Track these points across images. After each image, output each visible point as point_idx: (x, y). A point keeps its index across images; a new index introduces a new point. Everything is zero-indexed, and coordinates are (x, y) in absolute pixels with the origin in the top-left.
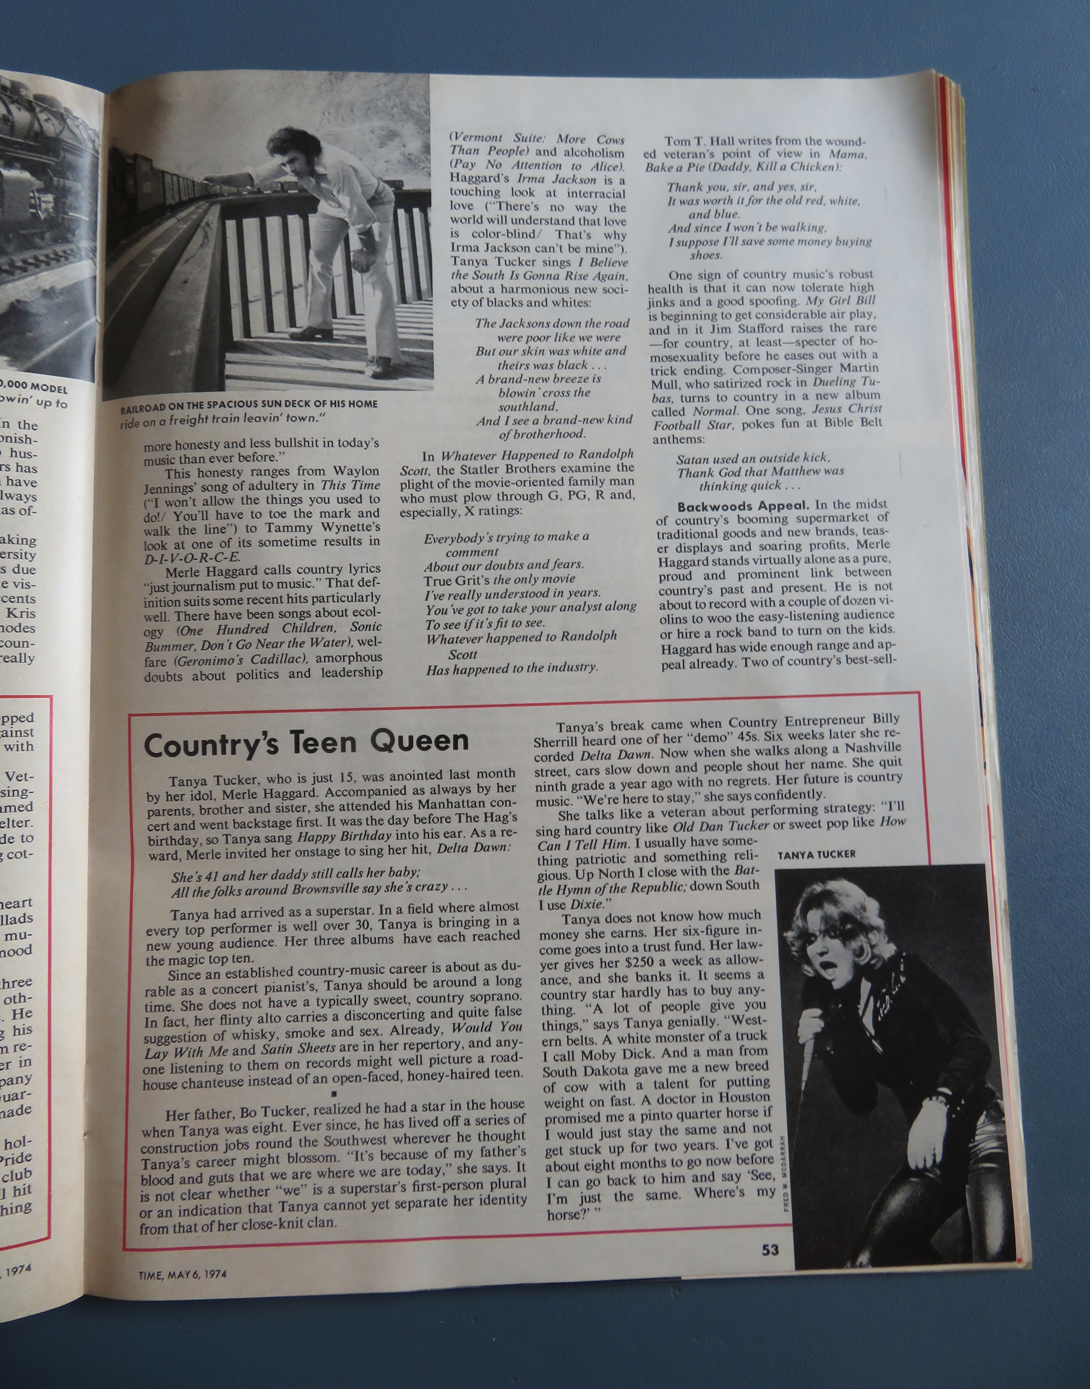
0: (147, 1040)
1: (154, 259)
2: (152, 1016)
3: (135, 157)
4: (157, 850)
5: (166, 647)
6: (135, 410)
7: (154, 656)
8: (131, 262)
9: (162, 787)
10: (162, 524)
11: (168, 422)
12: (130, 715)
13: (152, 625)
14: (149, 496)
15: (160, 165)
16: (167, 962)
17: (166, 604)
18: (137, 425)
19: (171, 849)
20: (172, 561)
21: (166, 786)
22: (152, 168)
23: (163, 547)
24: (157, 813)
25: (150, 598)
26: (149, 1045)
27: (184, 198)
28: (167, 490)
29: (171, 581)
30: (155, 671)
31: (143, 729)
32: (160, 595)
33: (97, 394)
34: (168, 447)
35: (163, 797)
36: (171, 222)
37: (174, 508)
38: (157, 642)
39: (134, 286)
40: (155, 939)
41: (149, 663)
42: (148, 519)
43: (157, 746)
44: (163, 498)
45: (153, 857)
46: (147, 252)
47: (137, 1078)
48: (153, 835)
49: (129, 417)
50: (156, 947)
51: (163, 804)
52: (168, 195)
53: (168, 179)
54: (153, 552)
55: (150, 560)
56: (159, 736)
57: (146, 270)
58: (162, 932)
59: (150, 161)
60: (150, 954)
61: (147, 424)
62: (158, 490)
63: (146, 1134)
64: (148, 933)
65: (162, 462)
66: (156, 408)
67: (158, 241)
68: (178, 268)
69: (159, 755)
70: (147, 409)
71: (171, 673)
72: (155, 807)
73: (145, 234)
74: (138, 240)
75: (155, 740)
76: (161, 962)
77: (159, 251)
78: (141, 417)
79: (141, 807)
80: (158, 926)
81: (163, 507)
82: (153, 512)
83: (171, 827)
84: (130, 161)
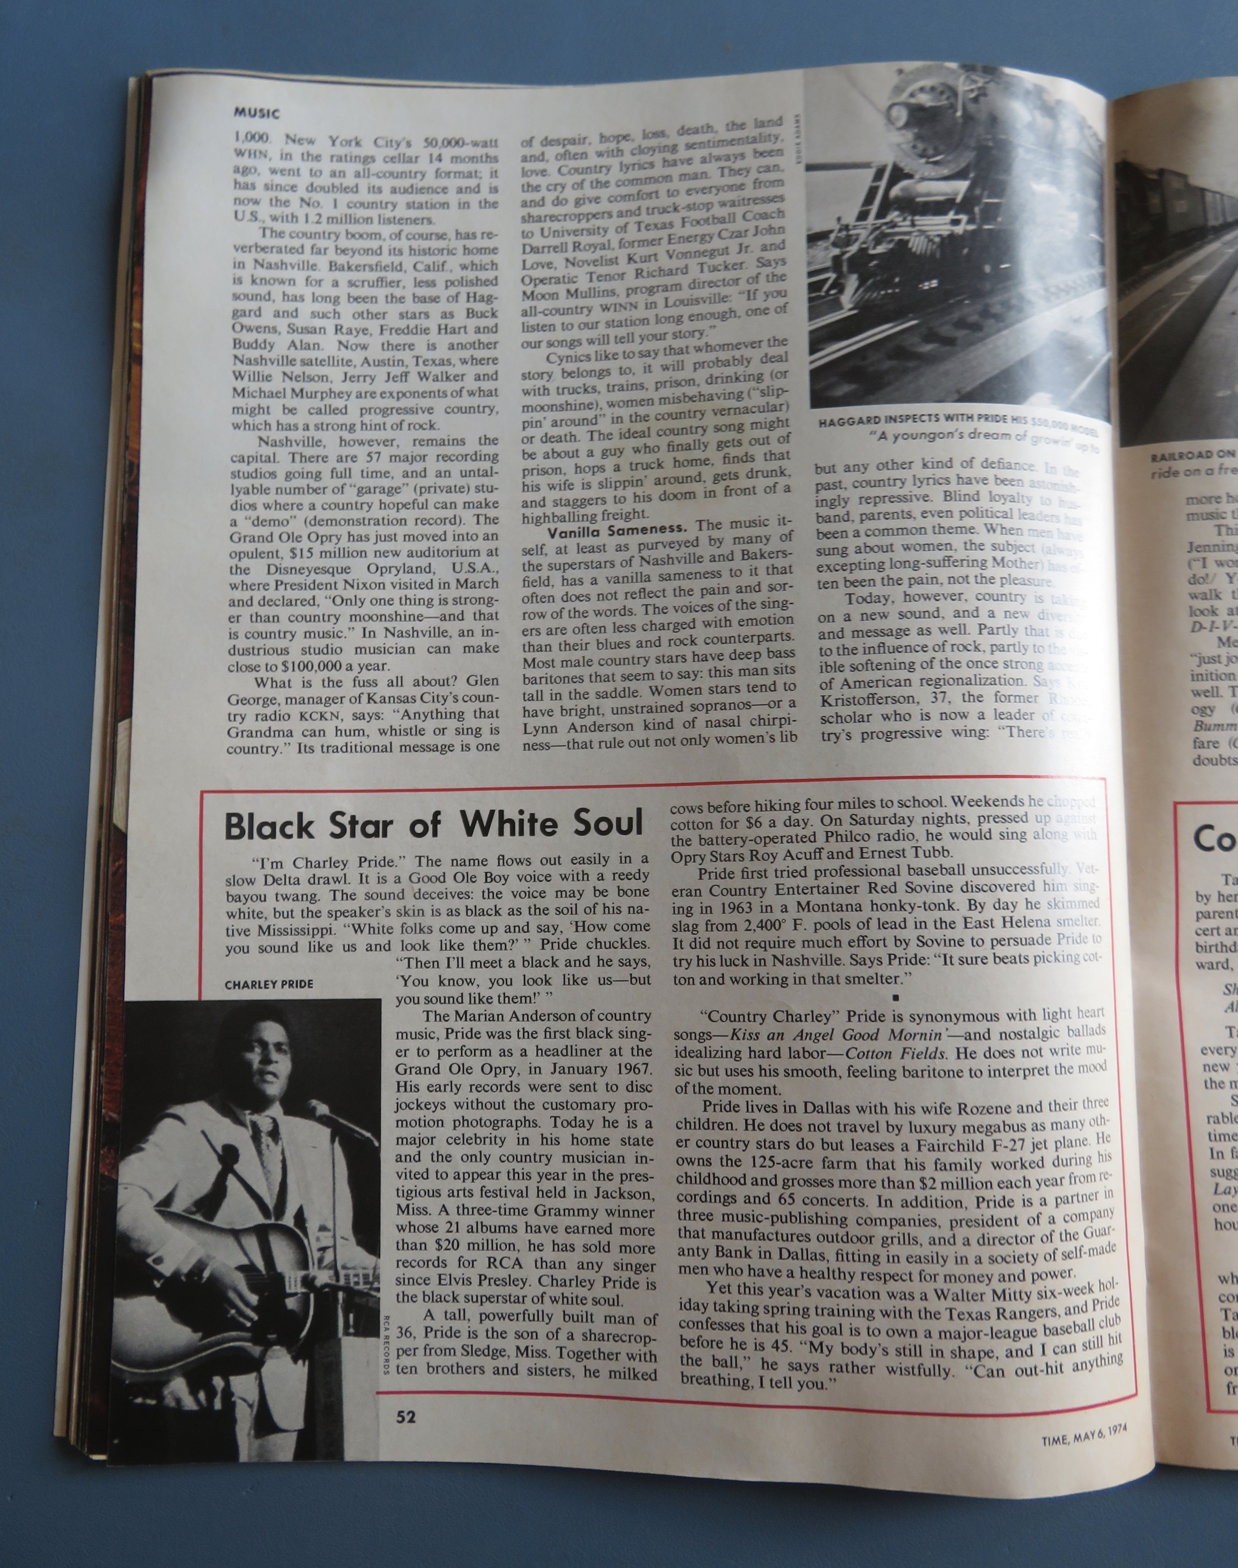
0: (1214, 1173)
1: (1194, 288)
2: (1218, 1146)
3: (1161, 172)
4: (1205, 958)
5: (1219, 726)
6: (1172, 457)
7: (1205, 736)
8: (1160, 291)
9: (1214, 885)
10: (1213, 586)
11: (1216, 471)
12: (1176, 804)
13: (1202, 701)
14: (1195, 554)
15: (1197, 181)
16: (1228, 1085)
17: (1219, 677)
18: (1176, 474)
19: (1221, 957)
20: (1225, 628)
21: (1219, 884)
22: (1188, 186)
23: (1214, 612)
24: (1207, 916)
25: (1198, 671)
26: (1218, 1179)
27: (1230, 219)
28: (1216, 548)
29: (1224, 651)
30: (1205, 753)
31: (1191, 819)
32: (1211, 668)
33: (1114, 440)
34: (1218, 500)
35: (1215, 897)
36: (1212, 247)
37: (1226, 569)
38: (1207, 720)
39: (1165, 317)
40: (1212, 1059)
41: (1198, 744)
42: (1194, 580)
43: (1209, 839)
44: (1212, 557)
45: (1201, 966)
46: (1183, 280)
47: (1207, 1217)
48: (1202, 940)
49: (1164, 465)
50: (1213, 1068)
51: (1214, 905)
52: (1211, 216)
53: (1209, 197)
54: (1201, 619)
55: (1197, 627)
56: (1211, 827)
57: (1183, 300)
58: (1218, 1051)
59: (1184, 177)
60: (1208, 1075)
61: (1188, 473)
62: (1206, 548)
63: (1223, 1280)
64: (1203, 1051)
65: (1210, 516)
66: (1200, 455)
67: (1198, 267)
68: (1226, 298)
69: (1211, 849)
70: (1190, 455)
71: (1225, 756)
72: (1204, 909)
73: (1180, 258)
74: (1170, 265)
75: (1207, 832)
76: (1220, 1085)
77: (1200, 278)
78: (1181, 465)
79: (1190, 907)
80: (1213, 1044)
81: (1212, 568)
82: (1201, 573)
83: (1222, 931)
84: (1154, 177)
